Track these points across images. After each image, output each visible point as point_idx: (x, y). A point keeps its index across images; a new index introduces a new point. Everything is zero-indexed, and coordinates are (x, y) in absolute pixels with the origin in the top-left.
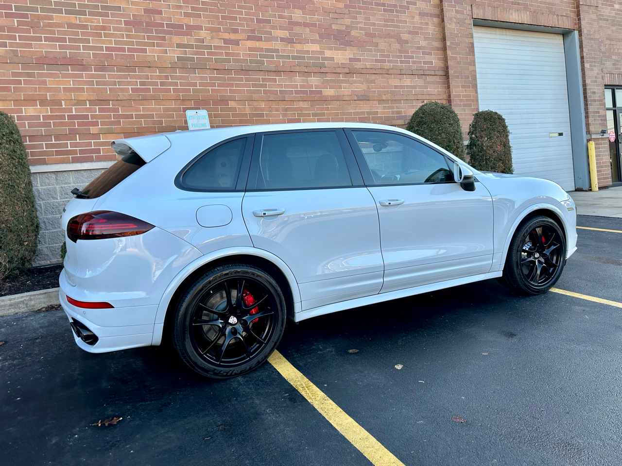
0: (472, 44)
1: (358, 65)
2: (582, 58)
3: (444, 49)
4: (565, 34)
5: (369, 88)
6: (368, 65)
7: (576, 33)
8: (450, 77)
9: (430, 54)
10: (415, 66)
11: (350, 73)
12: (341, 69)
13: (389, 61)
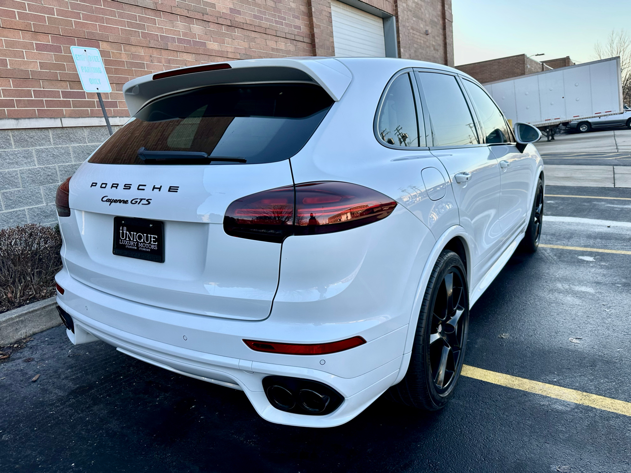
0: (330, 13)
1: (239, 19)
2: (399, 42)
3: (310, 15)
4: (385, 18)
5: (250, 48)
6: (248, 19)
7: (394, 18)
8: (316, 47)
9: (297, 18)
10: (287, 30)
11: (232, 26)
12: (223, 19)
13: (267, 19)
